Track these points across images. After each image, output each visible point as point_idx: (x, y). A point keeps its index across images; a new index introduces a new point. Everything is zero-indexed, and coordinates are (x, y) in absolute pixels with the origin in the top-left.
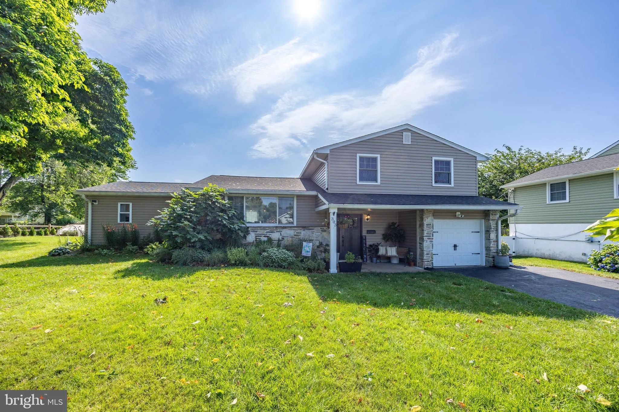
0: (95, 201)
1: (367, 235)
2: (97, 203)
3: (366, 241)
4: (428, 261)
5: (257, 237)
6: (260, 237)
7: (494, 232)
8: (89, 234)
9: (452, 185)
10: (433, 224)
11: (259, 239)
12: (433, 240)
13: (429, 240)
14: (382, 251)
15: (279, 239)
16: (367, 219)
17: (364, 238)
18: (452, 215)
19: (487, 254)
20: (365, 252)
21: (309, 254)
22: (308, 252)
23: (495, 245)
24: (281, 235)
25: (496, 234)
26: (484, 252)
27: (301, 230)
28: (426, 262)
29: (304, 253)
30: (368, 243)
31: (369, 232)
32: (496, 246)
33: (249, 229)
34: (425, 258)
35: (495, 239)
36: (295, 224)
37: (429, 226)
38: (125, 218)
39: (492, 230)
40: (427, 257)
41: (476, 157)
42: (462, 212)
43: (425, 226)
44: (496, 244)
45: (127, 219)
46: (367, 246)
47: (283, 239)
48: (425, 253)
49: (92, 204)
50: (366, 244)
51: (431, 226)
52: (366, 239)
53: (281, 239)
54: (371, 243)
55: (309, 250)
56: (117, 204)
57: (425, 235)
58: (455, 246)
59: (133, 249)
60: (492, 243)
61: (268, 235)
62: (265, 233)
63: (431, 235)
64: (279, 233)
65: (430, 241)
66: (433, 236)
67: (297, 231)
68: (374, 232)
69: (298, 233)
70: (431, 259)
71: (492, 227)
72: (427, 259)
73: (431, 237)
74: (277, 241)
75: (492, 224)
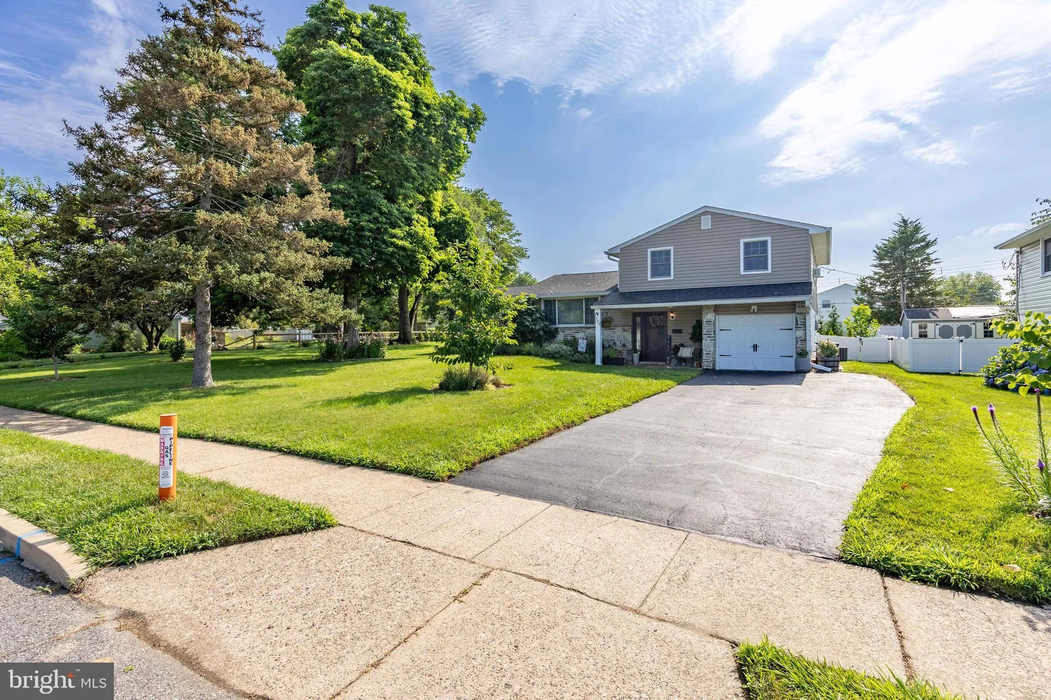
1: (673, 335)
3: (670, 342)
4: (710, 362)
5: (565, 337)
6: (567, 337)
7: (803, 328)
9: (770, 271)
12: (716, 339)
13: (709, 339)
16: (673, 317)
18: (745, 309)
20: (669, 354)
22: (583, 348)
25: (805, 332)
26: (795, 354)
28: (706, 363)
29: (580, 349)
30: (673, 344)
31: (675, 331)
33: (559, 330)
34: (705, 359)
35: (803, 337)
37: (710, 323)
39: (799, 326)
40: (708, 357)
41: (809, 230)
42: (759, 305)
43: (704, 323)
46: (672, 347)
48: (704, 352)
50: (670, 345)
51: (713, 322)
52: (670, 339)
54: (677, 344)
57: (705, 332)
58: (755, 347)
60: (799, 343)
61: (574, 335)
62: (572, 333)
63: (712, 333)
66: (715, 334)
68: (679, 331)
70: (712, 359)
71: (799, 323)
73: (712, 336)
75: (798, 319)
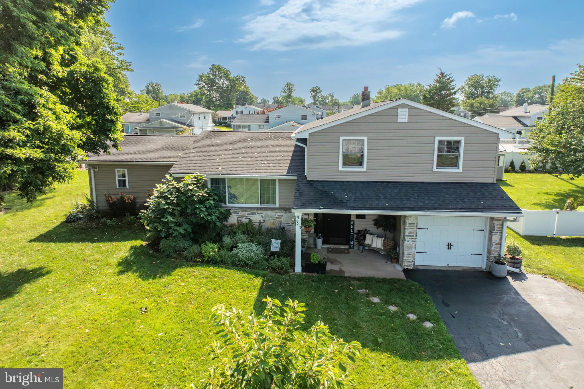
0: (96, 168)
1: (356, 220)
2: (98, 170)
3: (354, 226)
4: (409, 262)
5: (239, 219)
6: (241, 219)
7: (498, 234)
8: (95, 200)
9: (460, 170)
10: (417, 223)
11: (241, 220)
12: (416, 240)
13: (411, 240)
14: (369, 240)
15: (260, 221)
17: (352, 222)
19: (488, 257)
20: (352, 239)
21: (278, 250)
22: (276, 247)
23: (497, 248)
24: (262, 217)
25: (500, 237)
26: (486, 254)
27: (283, 212)
28: (406, 263)
29: (273, 249)
30: (356, 229)
31: (358, 216)
32: (499, 249)
33: (231, 211)
34: (405, 258)
35: (498, 241)
36: (277, 206)
37: (412, 225)
38: (123, 183)
39: (496, 231)
40: (407, 257)
41: (498, 134)
43: (407, 225)
44: (499, 247)
45: (124, 185)
46: (356, 231)
47: (264, 221)
48: (406, 253)
49: (94, 171)
50: (353, 230)
51: (415, 225)
52: (354, 224)
53: (262, 221)
54: (360, 229)
55: (277, 246)
56: (115, 170)
57: (407, 234)
58: (449, 246)
59: (131, 220)
60: (494, 246)
61: (249, 217)
62: (246, 215)
63: (415, 235)
64: (260, 215)
65: (413, 241)
66: (416, 236)
67: (278, 214)
68: (363, 217)
69: (280, 216)
70: (412, 259)
71: (496, 228)
72: (407, 260)
73: (415, 237)
74: (258, 224)
75: (495, 225)
